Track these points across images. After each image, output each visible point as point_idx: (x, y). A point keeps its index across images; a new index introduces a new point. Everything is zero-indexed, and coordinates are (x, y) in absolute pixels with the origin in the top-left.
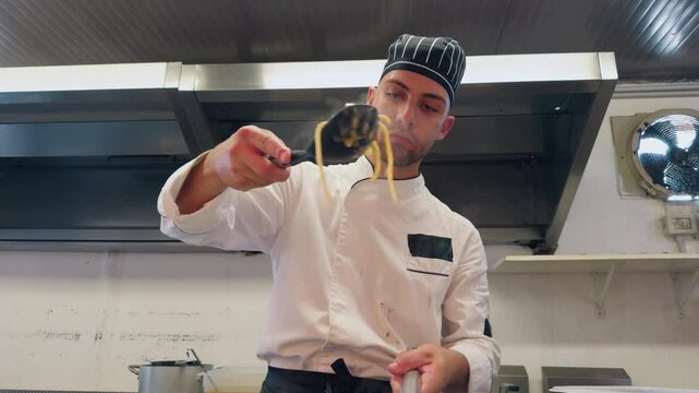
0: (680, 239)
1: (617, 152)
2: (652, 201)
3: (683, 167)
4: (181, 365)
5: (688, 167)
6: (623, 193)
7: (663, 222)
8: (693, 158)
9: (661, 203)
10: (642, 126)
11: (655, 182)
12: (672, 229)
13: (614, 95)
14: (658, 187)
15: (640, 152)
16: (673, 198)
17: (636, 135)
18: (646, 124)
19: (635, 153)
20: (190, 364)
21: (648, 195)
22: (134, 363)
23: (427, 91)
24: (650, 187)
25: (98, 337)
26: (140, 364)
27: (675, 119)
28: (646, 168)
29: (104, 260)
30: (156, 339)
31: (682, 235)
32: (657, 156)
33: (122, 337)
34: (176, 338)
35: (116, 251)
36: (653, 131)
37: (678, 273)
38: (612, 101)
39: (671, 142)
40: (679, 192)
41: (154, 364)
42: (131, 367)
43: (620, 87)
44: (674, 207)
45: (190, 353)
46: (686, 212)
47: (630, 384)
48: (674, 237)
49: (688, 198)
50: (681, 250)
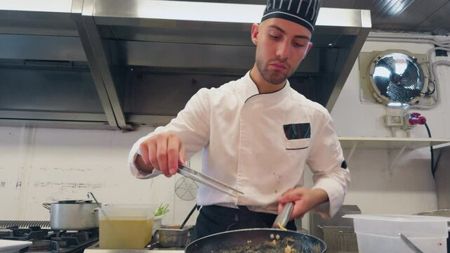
0: (393, 129)
1: (361, 74)
2: (378, 106)
3: (398, 85)
4: (81, 203)
5: (401, 86)
6: (363, 100)
7: (385, 119)
8: (405, 80)
9: (384, 107)
10: (377, 59)
11: (382, 94)
12: (389, 123)
13: (368, 39)
14: (383, 97)
15: (374, 75)
16: (391, 104)
17: (373, 64)
18: (379, 58)
19: (372, 75)
20: (88, 202)
21: (377, 102)
22: (46, 202)
23: (298, 34)
24: (379, 97)
25: (19, 185)
26: (50, 202)
27: (396, 56)
28: (377, 85)
29: (22, 132)
30: (60, 186)
31: (395, 126)
32: (384, 79)
33: (36, 185)
34: (74, 186)
35: (31, 127)
36: (383, 63)
37: (391, 149)
38: (366, 42)
39: (392, 69)
40: (395, 101)
41: (61, 202)
42: (46, 205)
43: (371, 34)
44: (391, 110)
45: (90, 195)
46: (398, 113)
47: (360, 213)
48: (390, 128)
49: (399, 104)
50: (393, 136)
